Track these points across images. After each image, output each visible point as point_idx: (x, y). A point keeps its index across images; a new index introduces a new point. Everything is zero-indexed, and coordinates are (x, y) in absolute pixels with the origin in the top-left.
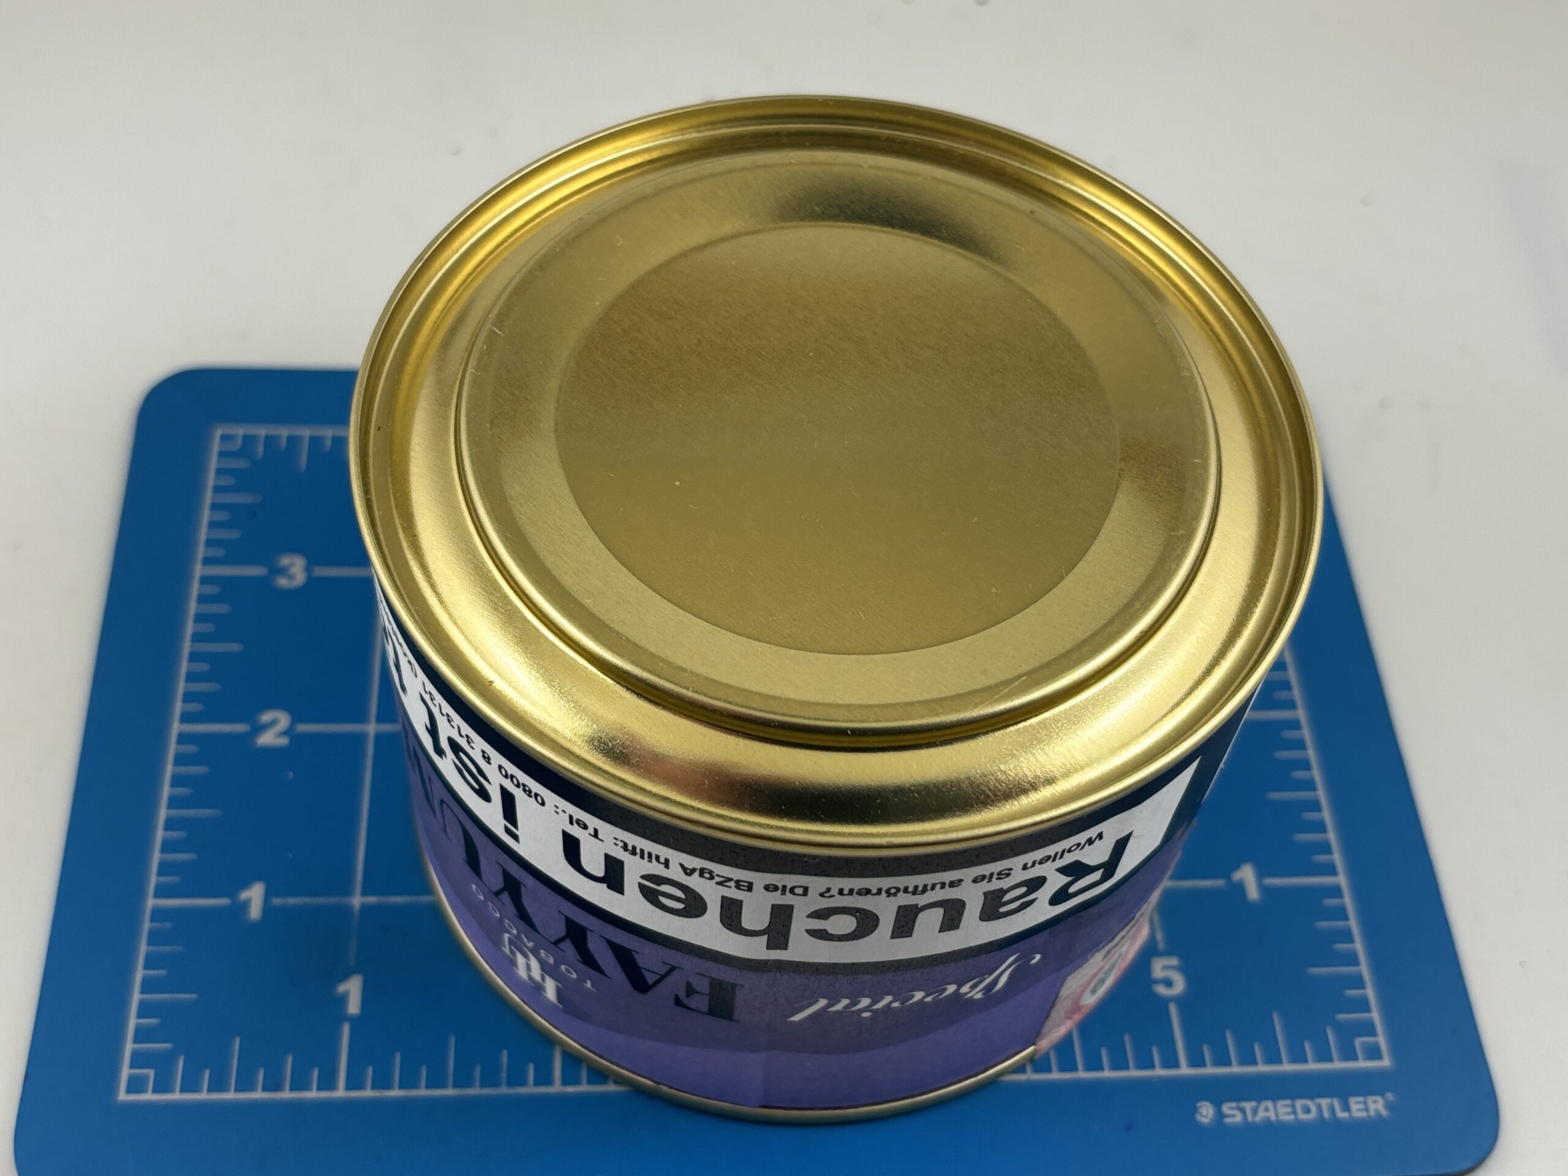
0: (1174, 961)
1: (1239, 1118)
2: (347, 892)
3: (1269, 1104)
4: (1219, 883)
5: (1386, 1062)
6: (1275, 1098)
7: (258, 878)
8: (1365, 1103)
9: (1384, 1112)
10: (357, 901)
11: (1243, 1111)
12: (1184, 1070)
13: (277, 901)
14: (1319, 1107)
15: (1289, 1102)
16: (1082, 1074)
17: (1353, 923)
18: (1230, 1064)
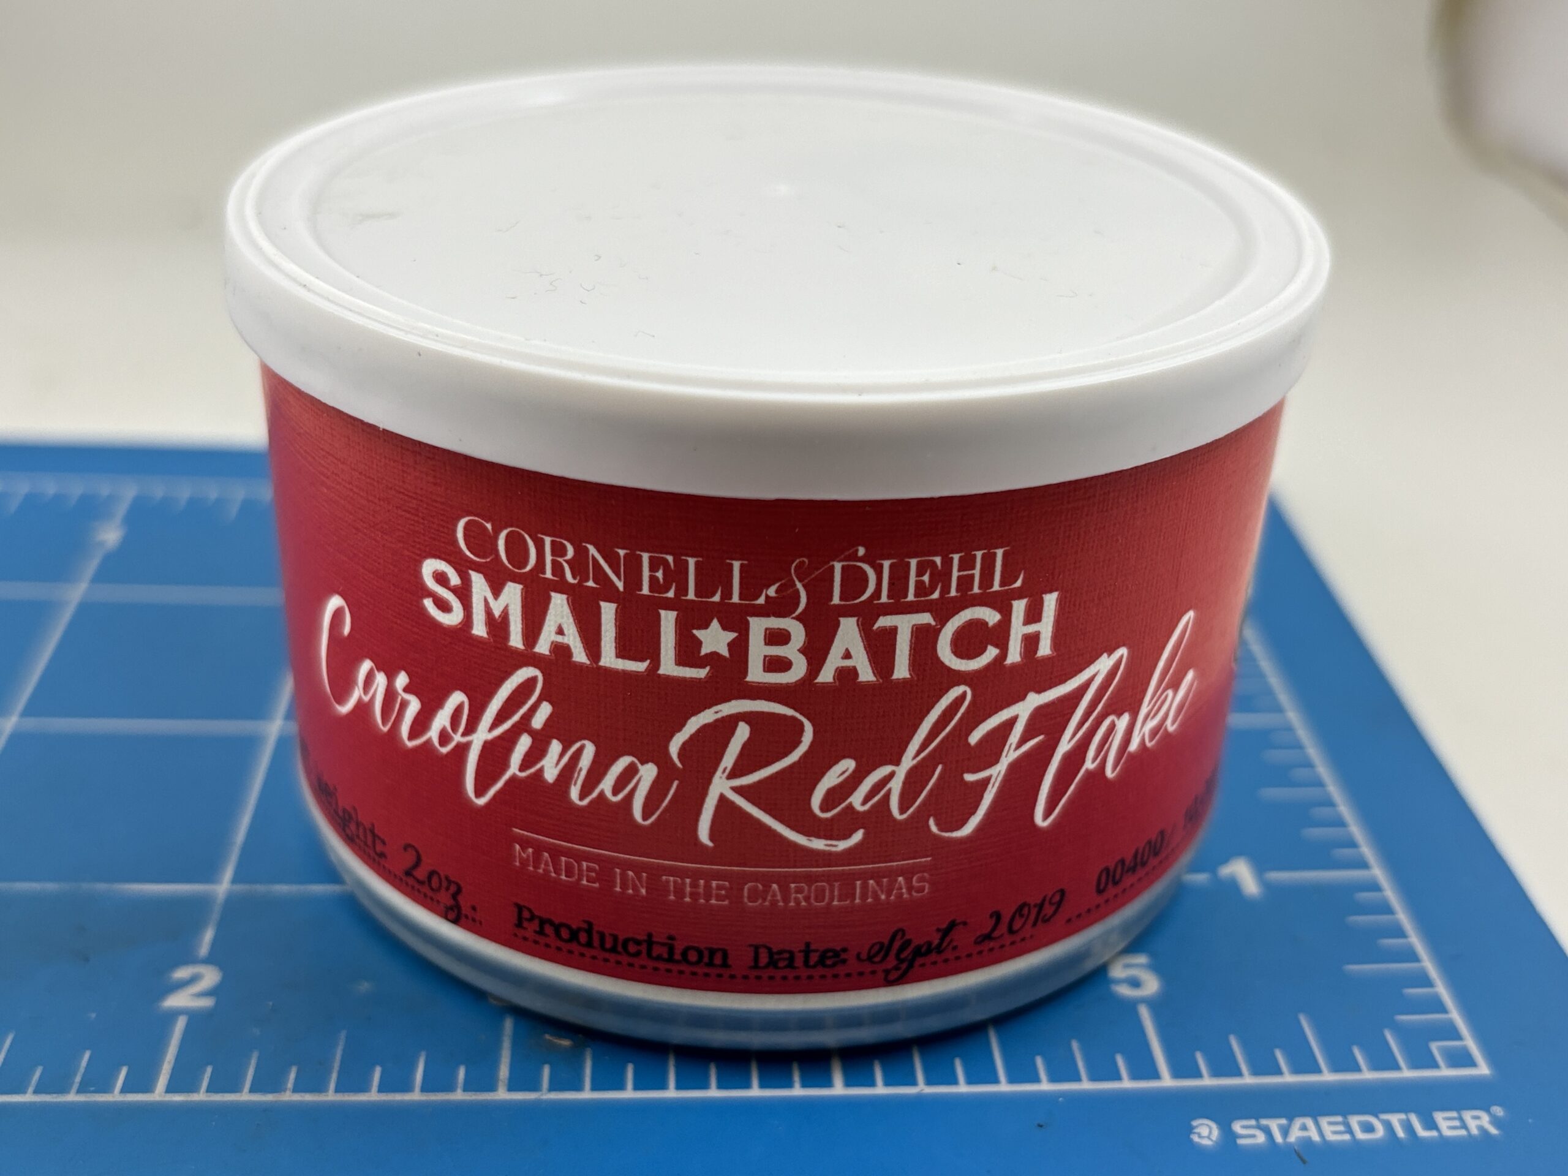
0: (1142, 959)
1: (1261, 1138)
3: (1309, 1122)
4: (1201, 878)
5: (1483, 1069)
6: (1315, 1115)
8: (1461, 1119)
9: (1493, 1131)
11: (1267, 1131)
12: (1167, 1081)
14: (1388, 1126)
15: (1339, 1119)
16: (1004, 1087)
17: (1402, 917)
18: (1239, 1073)
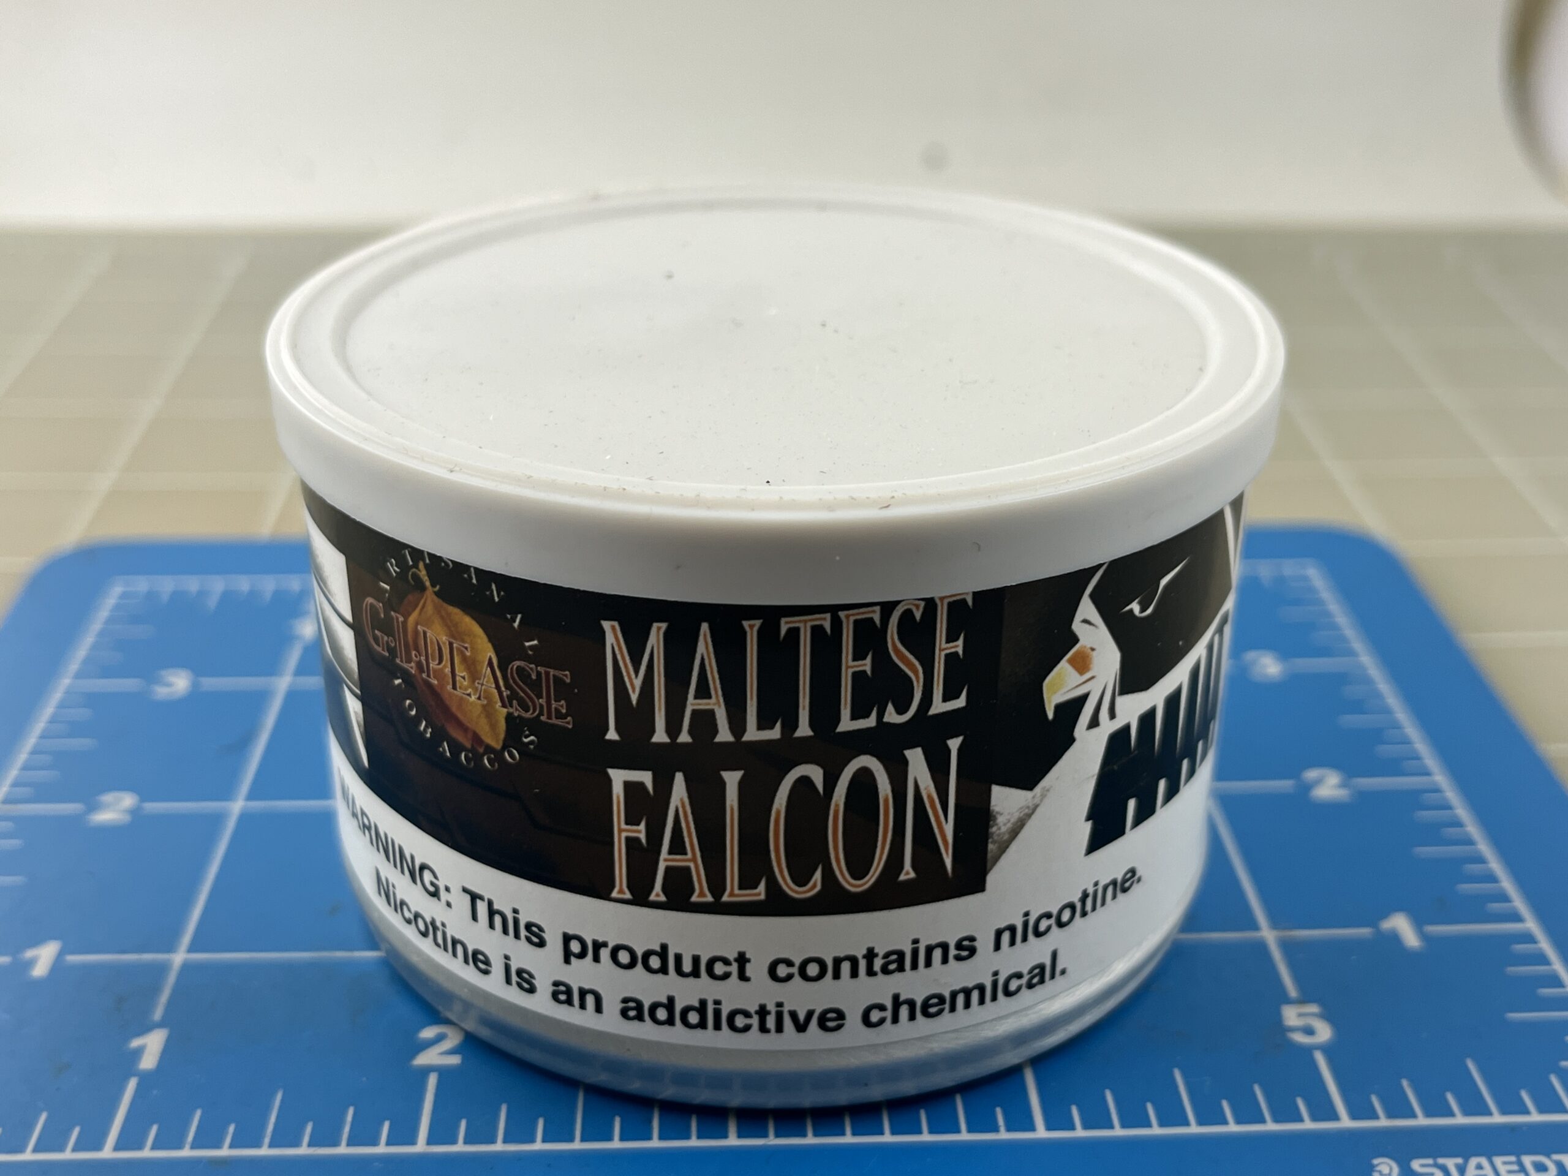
0: (1314, 1008)
2: (170, 947)
3: (1484, 1161)
4: (1365, 932)
6: (1488, 1155)
7: (55, 938)
10: (179, 958)
11: (1444, 1169)
12: (1346, 1122)
13: (72, 958)
14: (1560, 1165)
15: (1513, 1158)
16: (1194, 1129)
17: (1559, 967)
18: (1414, 1116)
